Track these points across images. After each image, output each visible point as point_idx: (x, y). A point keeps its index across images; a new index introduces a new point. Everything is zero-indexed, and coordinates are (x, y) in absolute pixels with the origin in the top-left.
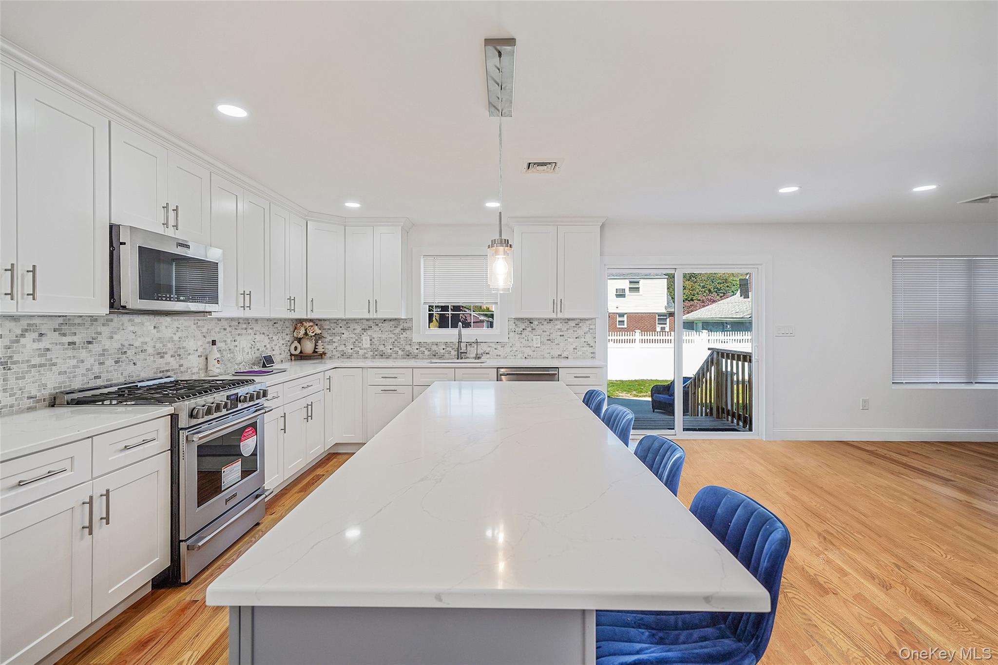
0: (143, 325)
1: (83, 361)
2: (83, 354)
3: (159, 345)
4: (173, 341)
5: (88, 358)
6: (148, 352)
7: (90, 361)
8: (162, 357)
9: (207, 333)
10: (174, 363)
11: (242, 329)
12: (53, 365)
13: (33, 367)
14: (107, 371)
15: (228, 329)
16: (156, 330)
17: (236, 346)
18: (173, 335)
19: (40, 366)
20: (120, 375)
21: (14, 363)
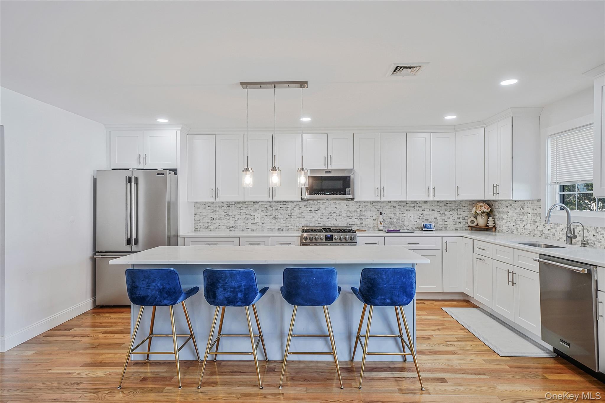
0: (340, 204)
1: (314, 217)
2: (314, 214)
3: (348, 213)
4: (356, 212)
6: (343, 216)
7: (317, 217)
8: (350, 218)
9: (380, 208)
10: (358, 222)
11: (410, 207)
12: (304, 217)
13: (298, 217)
14: (324, 222)
15: (397, 207)
16: (347, 206)
17: (405, 217)
18: (356, 209)
19: (300, 217)
20: (329, 224)
21: (292, 216)
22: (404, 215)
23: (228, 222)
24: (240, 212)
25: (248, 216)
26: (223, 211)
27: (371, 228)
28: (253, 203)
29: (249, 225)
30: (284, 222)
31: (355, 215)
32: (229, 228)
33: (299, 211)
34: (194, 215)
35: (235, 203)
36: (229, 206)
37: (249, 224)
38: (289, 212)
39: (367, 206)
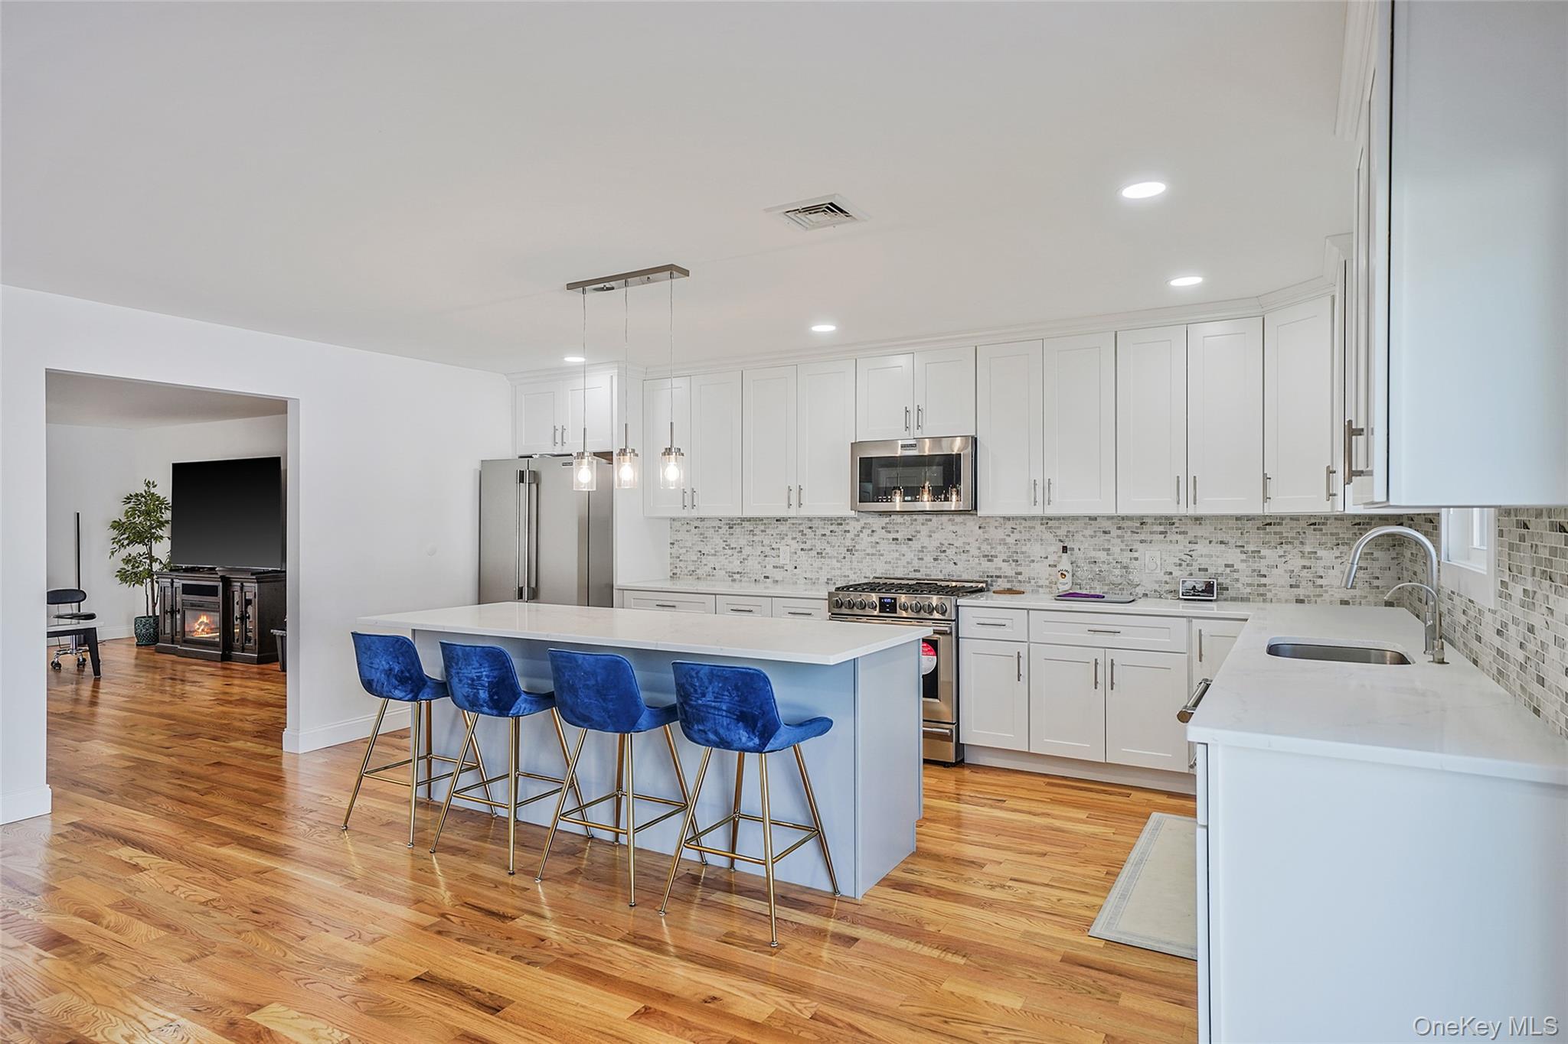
0: (965, 524)
1: (904, 555)
2: (904, 548)
3: (985, 547)
4: (1005, 544)
5: (909, 553)
6: (971, 553)
7: (910, 556)
8: (989, 560)
9: (1067, 536)
10: (1008, 570)
11: (1151, 533)
12: (882, 555)
13: (868, 554)
14: (926, 567)
15: (1115, 532)
16: (982, 530)
17: (1136, 559)
18: (1005, 537)
19: (873, 555)
20: (938, 572)
21: (856, 551)
22: (1136, 555)
23: (729, 562)
24: (753, 541)
25: (767, 550)
26: (721, 538)
27: (1042, 587)
28: (777, 520)
29: (769, 571)
30: (839, 565)
31: (1000, 552)
32: (731, 574)
33: (870, 539)
34: (669, 546)
35: (744, 521)
36: (732, 528)
37: (770, 567)
38: (848, 543)
39: (1032, 530)
